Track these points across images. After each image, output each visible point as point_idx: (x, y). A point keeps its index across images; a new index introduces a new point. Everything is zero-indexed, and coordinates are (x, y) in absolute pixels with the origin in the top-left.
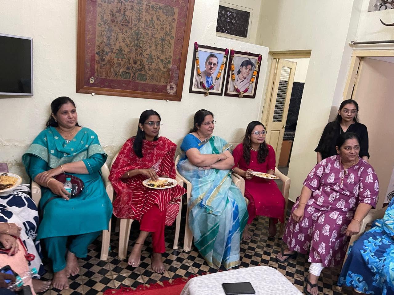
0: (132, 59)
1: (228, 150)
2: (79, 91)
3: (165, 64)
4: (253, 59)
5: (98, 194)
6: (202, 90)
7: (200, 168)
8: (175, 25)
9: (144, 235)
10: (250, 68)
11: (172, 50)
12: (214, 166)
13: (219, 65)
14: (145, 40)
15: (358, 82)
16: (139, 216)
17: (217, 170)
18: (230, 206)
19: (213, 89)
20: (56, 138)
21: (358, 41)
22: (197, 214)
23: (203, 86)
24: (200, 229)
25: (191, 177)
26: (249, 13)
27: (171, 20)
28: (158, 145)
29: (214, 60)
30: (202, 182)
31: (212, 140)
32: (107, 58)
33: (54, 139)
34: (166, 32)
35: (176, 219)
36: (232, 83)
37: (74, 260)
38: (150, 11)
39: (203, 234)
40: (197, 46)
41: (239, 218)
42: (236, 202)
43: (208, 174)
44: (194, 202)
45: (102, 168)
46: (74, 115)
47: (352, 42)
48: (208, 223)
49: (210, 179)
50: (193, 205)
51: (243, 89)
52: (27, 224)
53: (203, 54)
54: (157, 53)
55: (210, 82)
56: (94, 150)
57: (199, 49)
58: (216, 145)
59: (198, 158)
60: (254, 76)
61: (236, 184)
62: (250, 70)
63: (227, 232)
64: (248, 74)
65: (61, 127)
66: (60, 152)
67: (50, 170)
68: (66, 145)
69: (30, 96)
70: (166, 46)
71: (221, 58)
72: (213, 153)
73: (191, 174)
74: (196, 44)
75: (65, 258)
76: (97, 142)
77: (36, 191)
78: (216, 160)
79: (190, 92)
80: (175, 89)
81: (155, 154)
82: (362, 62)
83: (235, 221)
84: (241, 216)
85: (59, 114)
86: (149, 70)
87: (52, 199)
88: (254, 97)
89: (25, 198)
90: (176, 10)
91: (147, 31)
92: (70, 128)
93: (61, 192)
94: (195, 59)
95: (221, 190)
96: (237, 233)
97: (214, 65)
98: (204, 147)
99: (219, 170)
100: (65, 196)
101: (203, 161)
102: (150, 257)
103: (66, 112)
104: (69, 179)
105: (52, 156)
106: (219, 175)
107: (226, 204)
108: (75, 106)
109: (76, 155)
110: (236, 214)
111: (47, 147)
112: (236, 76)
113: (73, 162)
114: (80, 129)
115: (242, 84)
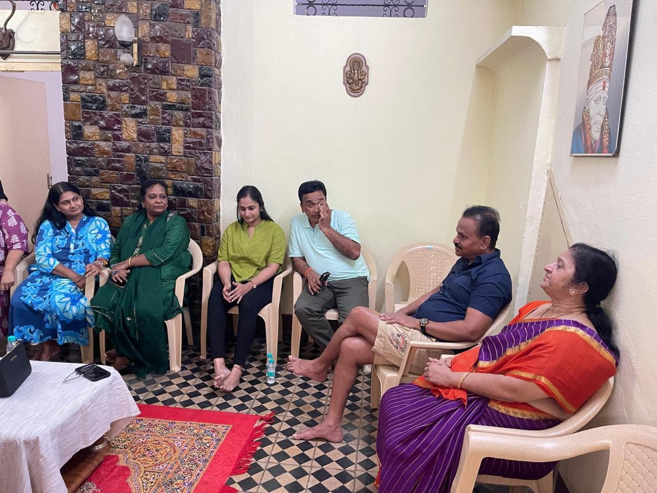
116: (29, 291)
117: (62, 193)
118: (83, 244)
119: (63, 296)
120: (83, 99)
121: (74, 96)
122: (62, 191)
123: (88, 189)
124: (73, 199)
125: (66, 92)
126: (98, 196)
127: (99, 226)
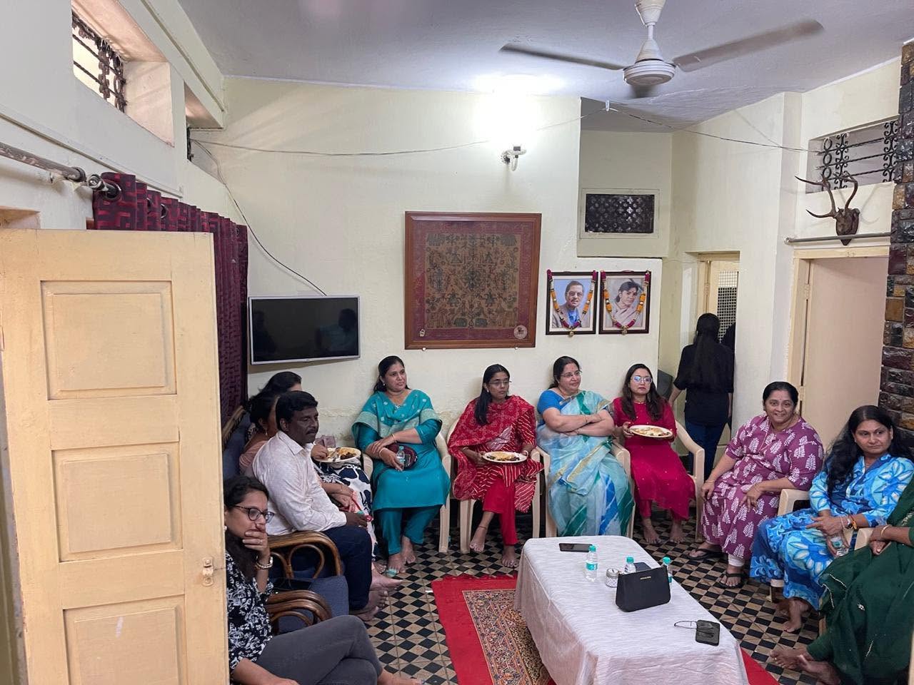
0: (467, 302)
1: (605, 409)
2: (409, 347)
3: (509, 302)
4: (638, 280)
5: (434, 465)
6: (565, 330)
7: (562, 435)
8: (518, 255)
9: (487, 517)
10: (635, 292)
11: (517, 285)
12: (582, 430)
13: (586, 295)
14: (482, 279)
15: (811, 295)
16: (481, 493)
17: (586, 437)
18: (600, 483)
19: (581, 327)
20: (386, 403)
21: (799, 237)
22: (556, 494)
23: (565, 325)
24: (563, 515)
25: (551, 447)
26: (653, 195)
27: (512, 249)
28: (506, 409)
29: (578, 289)
30: (563, 453)
31: (581, 396)
32: (439, 305)
33: (383, 404)
34: (508, 265)
35: (531, 503)
36: (608, 316)
37: (409, 546)
38: (486, 245)
39: (568, 521)
40: (550, 275)
41: (615, 500)
42: (610, 479)
43: (571, 443)
44: (553, 479)
45: (437, 438)
46: (404, 376)
47: (788, 239)
48: (571, 505)
49: (574, 449)
50: (551, 483)
51: (628, 322)
52: (363, 494)
53: (559, 284)
54: (499, 291)
55: (574, 318)
56: (427, 415)
57: (554, 277)
58: (586, 402)
59: (557, 420)
60: (641, 303)
61: (617, 456)
62: (635, 294)
63: (598, 517)
64: (633, 301)
65: (390, 391)
66: (390, 418)
67: (382, 440)
68: (396, 411)
69: (357, 358)
70: (509, 282)
71: (587, 284)
72: (581, 413)
73: (551, 443)
74: (549, 272)
75: (401, 543)
76: (430, 406)
77: (368, 463)
78: (582, 423)
79: (547, 334)
80: (525, 333)
81: (502, 420)
82: (813, 265)
83: (611, 504)
84: (619, 497)
85: (387, 376)
86: (490, 313)
87: (384, 470)
88: (646, 331)
89: (356, 470)
90: (518, 237)
91: (483, 267)
92: (398, 391)
93: (394, 461)
94: (549, 291)
95: (589, 463)
96: (615, 520)
97: (579, 294)
98: (568, 406)
99: (589, 436)
100: (398, 466)
101: (563, 425)
102: (500, 553)
103: (395, 374)
104: (402, 448)
105: (382, 424)
106: (588, 444)
107: (596, 480)
108: (403, 365)
109: (407, 422)
110: (610, 495)
111: (377, 414)
112: (613, 305)
113: (405, 429)
114: (409, 392)
115: (625, 316)
116: (782, 521)
117: (863, 421)
118: (862, 492)
119: (799, 540)
120: (907, 293)
121: (899, 290)
122: (865, 418)
123: (899, 412)
124: (875, 432)
125: (891, 283)
126: (907, 424)
127: (895, 471)
